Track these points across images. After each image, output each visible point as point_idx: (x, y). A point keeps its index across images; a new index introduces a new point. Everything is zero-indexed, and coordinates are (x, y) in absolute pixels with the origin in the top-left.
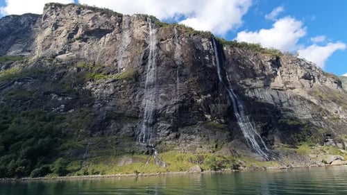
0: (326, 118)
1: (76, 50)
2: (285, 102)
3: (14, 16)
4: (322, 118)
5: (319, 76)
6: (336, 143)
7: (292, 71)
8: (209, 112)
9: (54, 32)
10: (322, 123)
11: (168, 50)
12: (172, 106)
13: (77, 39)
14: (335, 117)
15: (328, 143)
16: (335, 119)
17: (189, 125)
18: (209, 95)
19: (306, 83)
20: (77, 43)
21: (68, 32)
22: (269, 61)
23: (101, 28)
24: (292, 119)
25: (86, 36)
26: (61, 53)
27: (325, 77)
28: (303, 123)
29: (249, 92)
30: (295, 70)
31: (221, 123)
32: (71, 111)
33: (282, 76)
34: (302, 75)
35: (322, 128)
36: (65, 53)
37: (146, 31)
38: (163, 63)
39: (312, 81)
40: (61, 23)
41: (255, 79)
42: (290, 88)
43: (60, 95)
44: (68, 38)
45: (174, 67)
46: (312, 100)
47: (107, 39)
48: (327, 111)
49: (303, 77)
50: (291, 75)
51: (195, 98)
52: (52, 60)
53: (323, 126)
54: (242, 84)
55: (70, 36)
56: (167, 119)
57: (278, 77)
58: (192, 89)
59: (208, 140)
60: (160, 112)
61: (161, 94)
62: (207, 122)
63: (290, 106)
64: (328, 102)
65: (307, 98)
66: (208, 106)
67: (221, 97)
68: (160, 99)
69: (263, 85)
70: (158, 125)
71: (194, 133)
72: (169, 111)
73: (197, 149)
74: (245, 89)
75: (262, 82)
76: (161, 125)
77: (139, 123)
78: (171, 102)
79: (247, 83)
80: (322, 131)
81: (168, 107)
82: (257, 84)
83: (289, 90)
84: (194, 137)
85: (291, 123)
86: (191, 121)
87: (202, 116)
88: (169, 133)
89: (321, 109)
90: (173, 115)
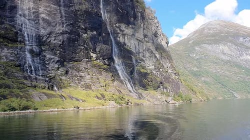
0: (161, 70)
2: (141, 52)
5: (160, 35)
6: (163, 89)
8: (94, 51)
10: (159, 73)
12: (58, 35)
14: (166, 70)
15: (160, 88)
17: (75, 61)
18: (95, 33)
24: (143, 68)
29: (121, 37)
31: (105, 64)
39: (157, 39)
41: (128, 26)
42: (146, 41)
46: (156, 55)
48: (163, 66)
51: (80, 31)
53: (159, 76)
54: (118, 28)
56: (53, 50)
57: (142, 29)
58: (79, 20)
59: (98, 79)
60: (44, 39)
61: (43, 15)
62: (92, 61)
63: (144, 56)
64: (165, 58)
65: (154, 52)
66: (95, 44)
67: (103, 37)
68: (41, 21)
69: (132, 33)
70: (45, 56)
71: (81, 70)
72: (55, 41)
73: (93, 87)
74: (119, 33)
75: (132, 30)
76: (48, 56)
77: (20, 49)
78: (57, 29)
79: (121, 28)
80: (159, 80)
81: (54, 35)
82: (129, 31)
83: (145, 43)
84: (83, 75)
85: (142, 70)
86: (76, 57)
87: (88, 53)
88: (58, 68)
89: (160, 63)
90: (60, 46)
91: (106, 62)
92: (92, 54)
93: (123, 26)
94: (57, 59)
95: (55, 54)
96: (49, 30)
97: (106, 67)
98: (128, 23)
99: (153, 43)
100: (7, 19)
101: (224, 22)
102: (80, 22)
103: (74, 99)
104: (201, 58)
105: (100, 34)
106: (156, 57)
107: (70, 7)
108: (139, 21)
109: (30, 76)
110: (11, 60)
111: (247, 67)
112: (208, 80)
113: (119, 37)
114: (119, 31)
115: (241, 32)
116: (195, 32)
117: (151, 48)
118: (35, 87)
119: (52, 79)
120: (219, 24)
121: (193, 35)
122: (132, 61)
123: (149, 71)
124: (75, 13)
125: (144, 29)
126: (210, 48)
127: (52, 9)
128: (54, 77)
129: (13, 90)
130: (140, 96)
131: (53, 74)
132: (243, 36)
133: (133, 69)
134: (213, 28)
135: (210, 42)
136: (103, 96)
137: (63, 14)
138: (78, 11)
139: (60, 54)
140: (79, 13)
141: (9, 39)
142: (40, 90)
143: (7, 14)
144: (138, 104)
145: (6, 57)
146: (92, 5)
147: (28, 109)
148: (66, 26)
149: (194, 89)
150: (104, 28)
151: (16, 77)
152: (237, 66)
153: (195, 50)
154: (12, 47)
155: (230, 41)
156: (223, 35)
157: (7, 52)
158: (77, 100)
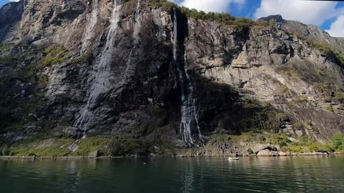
0: (289, 100)
1: (50, 35)
2: (246, 82)
3: (12, 3)
4: (284, 100)
5: (300, 49)
6: (294, 130)
7: (262, 44)
8: (151, 96)
9: (32, 17)
10: (284, 106)
11: (128, 28)
12: (117, 89)
13: (52, 23)
14: (302, 99)
15: (285, 130)
16: (301, 102)
17: (131, 110)
18: (156, 77)
19: (278, 58)
20: (52, 27)
21: (44, 16)
22: (232, 34)
23: (73, 9)
24: (250, 102)
25: (59, 19)
26: (36, 39)
27: (309, 49)
28: (263, 105)
29: (206, 72)
30: (267, 43)
31: (160, 106)
32: (30, 96)
33: (248, 52)
34: (275, 48)
35: (283, 112)
36: (40, 39)
37: (110, 9)
38: (120, 44)
39: (289, 55)
40: (38, 7)
41: (212, 56)
42: (255, 65)
43: (22, 82)
44: (43, 23)
45: (129, 48)
46: (279, 79)
47: (79, 21)
48: (293, 92)
49: (275, 51)
50: (259, 50)
52: (27, 47)
53: (285, 110)
54: (199, 63)
55: (45, 21)
56: (110, 103)
57: (244, 52)
63: (252, 86)
64: (296, 81)
65: (274, 77)
69: (220, 63)
75: (220, 59)
79: (204, 62)
82: (215, 62)
83: (253, 68)
85: (248, 106)
89: (286, 89)
91: (162, 104)
92: (149, 99)
106: (277, 82)
113: (204, 73)
114: (202, 67)
117: (265, 72)
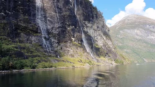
4: (106, 46)
6: (108, 57)
8: (74, 37)
14: (109, 46)
24: (97, 45)
51: (66, 26)
53: (105, 49)
54: (84, 23)
56: (54, 36)
57: (96, 23)
58: (66, 20)
59: (77, 51)
60: (50, 31)
61: (48, 18)
62: (72, 42)
63: (97, 39)
64: (108, 40)
65: (102, 36)
66: (74, 33)
67: (77, 29)
68: (48, 22)
69: (91, 26)
70: (51, 40)
71: (68, 47)
72: (55, 32)
73: (75, 56)
74: (84, 26)
75: (91, 24)
76: (53, 40)
77: (40, 37)
78: (56, 26)
79: (86, 24)
80: (105, 52)
81: (54, 29)
82: (89, 25)
83: (98, 31)
84: (69, 49)
85: (97, 47)
86: (65, 40)
87: (71, 38)
88: (58, 46)
89: (106, 42)
90: (58, 35)
91: (80, 42)
92: (72, 38)
93: (86, 23)
94: (57, 41)
95: (55, 39)
96: (52, 26)
97: (80, 45)
98: (89, 21)
99: (102, 31)
100: (32, 21)
101: (137, 15)
102: (66, 21)
103: (69, 62)
104: (123, 38)
105: (76, 27)
106: (103, 39)
107: (61, 13)
108: (95, 19)
109: (47, 51)
110: (37, 43)
111: (152, 43)
112: (128, 51)
113: (85, 28)
114: (84, 25)
115: (147, 22)
116: (120, 22)
117: (101, 34)
118: (50, 56)
119: (56, 52)
120: (134, 17)
121: (119, 24)
122: (91, 41)
123: (100, 47)
124: (64, 16)
125: (97, 23)
126: (129, 31)
127: (53, 15)
128: (57, 51)
129: (42, 58)
130: (98, 61)
131: (56, 49)
132: (149, 24)
133: (92, 46)
134: (131, 19)
135: (129, 28)
136: (81, 61)
137: (58, 17)
138: (65, 15)
139: (58, 38)
140: (66, 16)
141: (34, 31)
142: (53, 58)
143: (32, 18)
144: (98, 65)
145: (35, 41)
146: (71, 12)
147: (52, 67)
148: (60, 24)
149: (124, 57)
150: (77, 24)
151: (41, 51)
152: (145, 42)
153: (120, 33)
154: (36, 36)
155: (141, 28)
156: (137, 23)
157: (34, 38)
158: (70, 62)
